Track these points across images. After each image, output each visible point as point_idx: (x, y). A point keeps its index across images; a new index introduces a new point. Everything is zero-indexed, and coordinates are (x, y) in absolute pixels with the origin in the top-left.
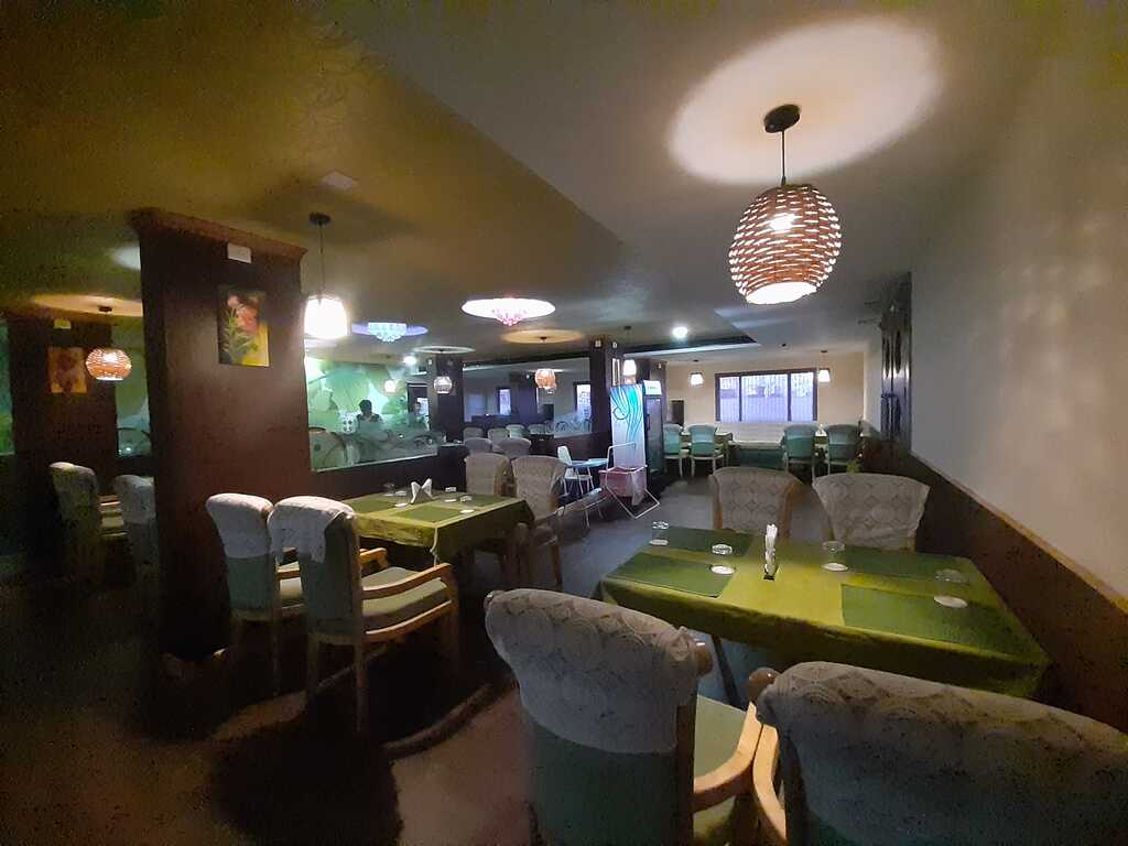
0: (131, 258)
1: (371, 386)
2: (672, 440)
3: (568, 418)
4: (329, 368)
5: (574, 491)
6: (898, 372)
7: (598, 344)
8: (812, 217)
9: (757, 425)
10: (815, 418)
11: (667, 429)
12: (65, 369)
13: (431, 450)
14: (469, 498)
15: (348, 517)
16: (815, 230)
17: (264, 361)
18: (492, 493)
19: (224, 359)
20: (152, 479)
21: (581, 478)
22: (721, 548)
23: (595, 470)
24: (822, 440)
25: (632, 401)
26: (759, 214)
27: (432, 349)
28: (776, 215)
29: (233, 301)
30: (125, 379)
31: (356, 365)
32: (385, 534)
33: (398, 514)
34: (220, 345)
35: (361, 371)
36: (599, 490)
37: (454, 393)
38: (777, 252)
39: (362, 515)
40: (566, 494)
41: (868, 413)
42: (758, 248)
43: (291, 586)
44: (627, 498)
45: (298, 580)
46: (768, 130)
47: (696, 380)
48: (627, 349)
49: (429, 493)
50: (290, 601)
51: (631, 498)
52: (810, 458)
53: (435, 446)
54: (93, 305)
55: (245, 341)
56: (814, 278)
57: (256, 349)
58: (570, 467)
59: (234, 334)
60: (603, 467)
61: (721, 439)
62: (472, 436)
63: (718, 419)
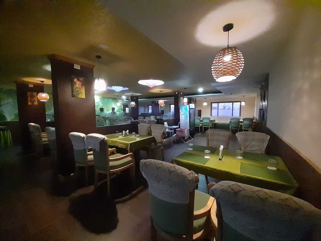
0: (49, 68)
1: (113, 104)
2: (197, 121)
3: (168, 114)
4: (102, 99)
5: (169, 135)
6: (264, 102)
7: (177, 93)
8: (235, 57)
9: (223, 118)
10: (240, 116)
11: (196, 118)
12: (32, 98)
13: (129, 122)
14: (139, 136)
15: (106, 139)
16: (236, 61)
17: (84, 97)
18: (145, 134)
19: (73, 96)
20: (55, 128)
21: (171, 131)
22: (207, 151)
23: (175, 129)
24: (242, 122)
25: (186, 109)
26: (220, 56)
27: (130, 94)
28: (225, 56)
29: (75, 80)
30: (48, 101)
31: (109, 98)
32: (116, 145)
33: (119, 139)
34: (72, 92)
35: (110, 100)
36: (175, 135)
37: (136, 107)
38: (224, 67)
39: (110, 139)
40: (166, 136)
41: (255, 115)
42: (219, 66)
43: (91, 157)
44: (183, 137)
45: (92, 156)
46: (224, 31)
47: (205, 104)
48: (185, 95)
49: (128, 134)
50: (91, 161)
51: (185, 137)
52: (238, 127)
53: (130, 121)
54: (39, 81)
55: (79, 91)
56: (236, 75)
57: (82, 93)
58: (167, 128)
59: (76, 89)
60: (177, 128)
61: (212, 121)
62: (140, 119)
63: (211, 115)
